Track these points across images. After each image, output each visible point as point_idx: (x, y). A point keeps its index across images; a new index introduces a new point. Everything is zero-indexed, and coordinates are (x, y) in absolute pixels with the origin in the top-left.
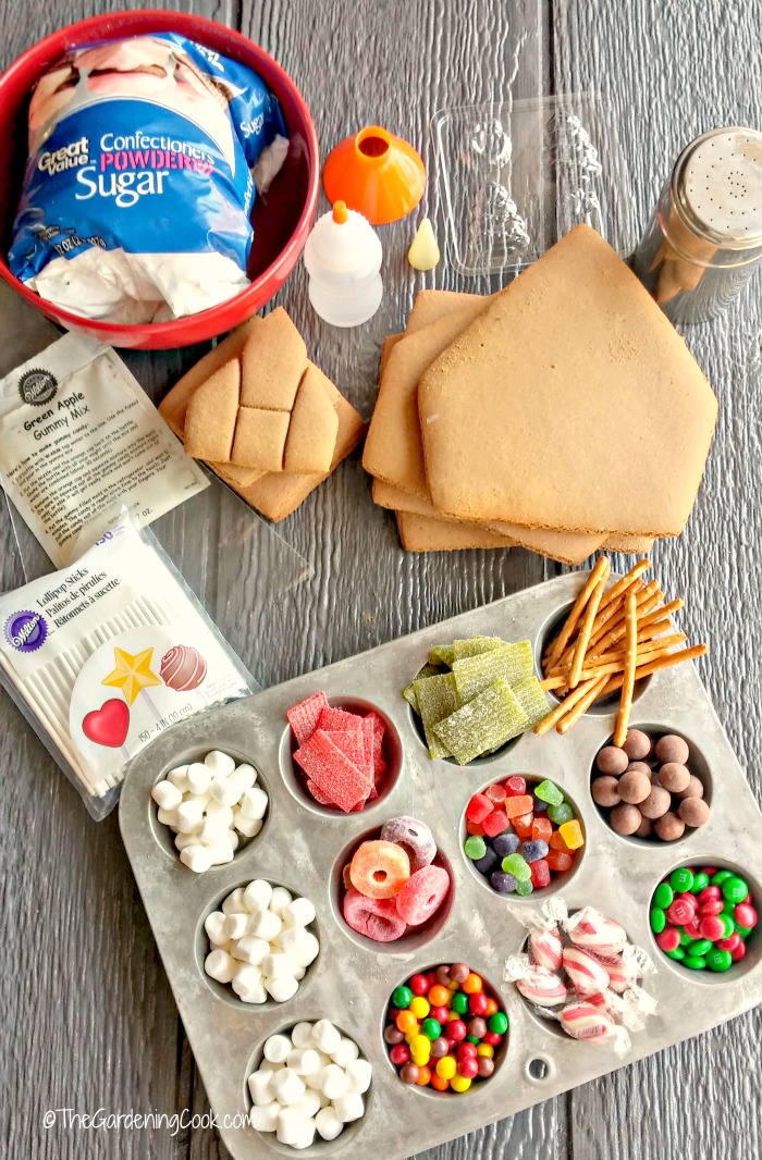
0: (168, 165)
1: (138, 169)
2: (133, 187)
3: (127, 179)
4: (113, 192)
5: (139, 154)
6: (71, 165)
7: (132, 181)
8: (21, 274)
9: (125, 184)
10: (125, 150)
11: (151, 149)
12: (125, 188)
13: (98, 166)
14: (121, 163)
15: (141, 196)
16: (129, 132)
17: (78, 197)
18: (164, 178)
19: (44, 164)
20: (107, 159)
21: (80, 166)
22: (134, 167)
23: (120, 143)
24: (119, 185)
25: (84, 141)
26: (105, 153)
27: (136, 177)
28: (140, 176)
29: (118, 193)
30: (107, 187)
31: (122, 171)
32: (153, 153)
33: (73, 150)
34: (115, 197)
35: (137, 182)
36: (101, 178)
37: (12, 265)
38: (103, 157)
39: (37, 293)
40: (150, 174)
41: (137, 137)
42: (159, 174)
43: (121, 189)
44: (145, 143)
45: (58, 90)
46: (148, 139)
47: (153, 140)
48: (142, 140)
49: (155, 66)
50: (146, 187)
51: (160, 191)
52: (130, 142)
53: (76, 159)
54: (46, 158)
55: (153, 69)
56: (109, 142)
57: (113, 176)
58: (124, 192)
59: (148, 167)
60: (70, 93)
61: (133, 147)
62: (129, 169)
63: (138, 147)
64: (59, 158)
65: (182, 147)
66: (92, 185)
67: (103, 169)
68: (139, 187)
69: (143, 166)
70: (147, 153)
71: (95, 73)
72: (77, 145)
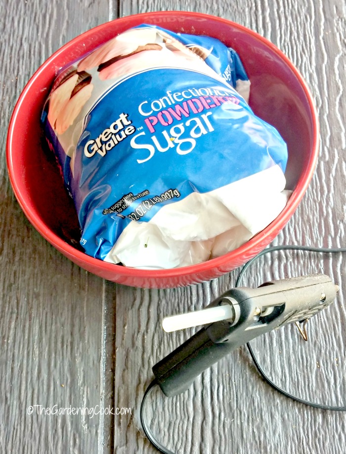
0: (207, 107)
1: (183, 119)
2: (186, 135)
3: (177, 131)
4: (171, 145)
5: (178, 108)
6: (120, 139)
7: (183, 130)
8: (99, 253)
9: (178, 136)
10: (163, 109)
11: (186, 100)
12: (180, 138)
13: (146, 129)
14: (166, 120)
15: (197, 139)
16: (161, 94)
17: (140, 162)
18: (210, 118)
19: (90, 152)
20: (151, 121)
21: (128, 137)
22: (179, 119)
23: (157, 106)
24: (173, 138)
25: (123, 117)
26: (148, 117)
27: (184, 125)
28: (188, 124)
29: (176, 145)
30: (164, 143)
31: (170, 126)
32: (189, 102)
33: (115, 127)
34: (175, 148)
35: (188, 129)
36: (154, 138)
37: (87, 248)
38: (147, 121)
39: (120, 264)
40: (197, 120)
41: (170, 95)
42: (204, 117)
43: (177, 141)
44: (179, 97)
45: (74, 93)
46: (179, 94)
47: (183, 93)
48: (175, 96)
49: (149, 44)
50: (198, 130)
51: (211, 129)
52: (165, 101)
53: (122, 133)
54: (90, 145)
55: (149, 47)
56: (146, 108)
57: (165, 133)
58: (181, 142)
59: (191, 114)
60: (87, 90)
61: (170, 104)
62: (175, 122)
63: (174, 102)
64: (104, 139)
65: (208, 92)
66: (149, 147)
67: (152, 130)
68: (192, 133)
69: (187, 115)
70: (185, 104)
71: (102, 67)
72: (118, 122)
